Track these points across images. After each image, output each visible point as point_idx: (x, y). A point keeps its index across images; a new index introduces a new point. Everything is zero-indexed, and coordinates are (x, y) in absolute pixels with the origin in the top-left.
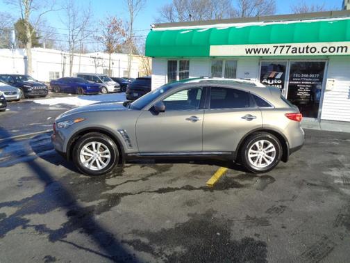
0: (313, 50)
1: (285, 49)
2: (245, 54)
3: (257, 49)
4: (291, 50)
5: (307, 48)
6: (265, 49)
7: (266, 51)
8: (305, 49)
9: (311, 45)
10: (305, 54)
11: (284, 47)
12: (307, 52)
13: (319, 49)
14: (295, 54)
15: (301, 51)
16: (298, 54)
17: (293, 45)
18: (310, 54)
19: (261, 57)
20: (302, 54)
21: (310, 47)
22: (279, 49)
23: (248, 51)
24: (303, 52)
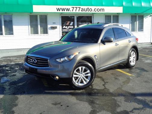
0: (91, 10)
1: (78, 9)
2: (56, 11)
3: (63, 9)
4: (80, 10)
5: (88, 9)
6: (68, 9)
7: (68, 10)
8: (87, 9)
9: (90, 7)
10: (87, 12)
11: (77, 8)
12: (88, 11)
13: (93, 10)
14: (83, 12)
15: (86, 10)
16: (84, 12)
17: (82, 7)
18: (89, 12)
19: (62, 13)
20: (86, 12)
21: (89, 8)
22: (75, 9)
23: (58, 9)
24: (86, 11)
